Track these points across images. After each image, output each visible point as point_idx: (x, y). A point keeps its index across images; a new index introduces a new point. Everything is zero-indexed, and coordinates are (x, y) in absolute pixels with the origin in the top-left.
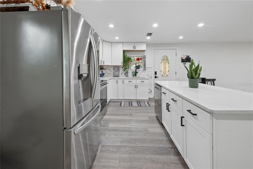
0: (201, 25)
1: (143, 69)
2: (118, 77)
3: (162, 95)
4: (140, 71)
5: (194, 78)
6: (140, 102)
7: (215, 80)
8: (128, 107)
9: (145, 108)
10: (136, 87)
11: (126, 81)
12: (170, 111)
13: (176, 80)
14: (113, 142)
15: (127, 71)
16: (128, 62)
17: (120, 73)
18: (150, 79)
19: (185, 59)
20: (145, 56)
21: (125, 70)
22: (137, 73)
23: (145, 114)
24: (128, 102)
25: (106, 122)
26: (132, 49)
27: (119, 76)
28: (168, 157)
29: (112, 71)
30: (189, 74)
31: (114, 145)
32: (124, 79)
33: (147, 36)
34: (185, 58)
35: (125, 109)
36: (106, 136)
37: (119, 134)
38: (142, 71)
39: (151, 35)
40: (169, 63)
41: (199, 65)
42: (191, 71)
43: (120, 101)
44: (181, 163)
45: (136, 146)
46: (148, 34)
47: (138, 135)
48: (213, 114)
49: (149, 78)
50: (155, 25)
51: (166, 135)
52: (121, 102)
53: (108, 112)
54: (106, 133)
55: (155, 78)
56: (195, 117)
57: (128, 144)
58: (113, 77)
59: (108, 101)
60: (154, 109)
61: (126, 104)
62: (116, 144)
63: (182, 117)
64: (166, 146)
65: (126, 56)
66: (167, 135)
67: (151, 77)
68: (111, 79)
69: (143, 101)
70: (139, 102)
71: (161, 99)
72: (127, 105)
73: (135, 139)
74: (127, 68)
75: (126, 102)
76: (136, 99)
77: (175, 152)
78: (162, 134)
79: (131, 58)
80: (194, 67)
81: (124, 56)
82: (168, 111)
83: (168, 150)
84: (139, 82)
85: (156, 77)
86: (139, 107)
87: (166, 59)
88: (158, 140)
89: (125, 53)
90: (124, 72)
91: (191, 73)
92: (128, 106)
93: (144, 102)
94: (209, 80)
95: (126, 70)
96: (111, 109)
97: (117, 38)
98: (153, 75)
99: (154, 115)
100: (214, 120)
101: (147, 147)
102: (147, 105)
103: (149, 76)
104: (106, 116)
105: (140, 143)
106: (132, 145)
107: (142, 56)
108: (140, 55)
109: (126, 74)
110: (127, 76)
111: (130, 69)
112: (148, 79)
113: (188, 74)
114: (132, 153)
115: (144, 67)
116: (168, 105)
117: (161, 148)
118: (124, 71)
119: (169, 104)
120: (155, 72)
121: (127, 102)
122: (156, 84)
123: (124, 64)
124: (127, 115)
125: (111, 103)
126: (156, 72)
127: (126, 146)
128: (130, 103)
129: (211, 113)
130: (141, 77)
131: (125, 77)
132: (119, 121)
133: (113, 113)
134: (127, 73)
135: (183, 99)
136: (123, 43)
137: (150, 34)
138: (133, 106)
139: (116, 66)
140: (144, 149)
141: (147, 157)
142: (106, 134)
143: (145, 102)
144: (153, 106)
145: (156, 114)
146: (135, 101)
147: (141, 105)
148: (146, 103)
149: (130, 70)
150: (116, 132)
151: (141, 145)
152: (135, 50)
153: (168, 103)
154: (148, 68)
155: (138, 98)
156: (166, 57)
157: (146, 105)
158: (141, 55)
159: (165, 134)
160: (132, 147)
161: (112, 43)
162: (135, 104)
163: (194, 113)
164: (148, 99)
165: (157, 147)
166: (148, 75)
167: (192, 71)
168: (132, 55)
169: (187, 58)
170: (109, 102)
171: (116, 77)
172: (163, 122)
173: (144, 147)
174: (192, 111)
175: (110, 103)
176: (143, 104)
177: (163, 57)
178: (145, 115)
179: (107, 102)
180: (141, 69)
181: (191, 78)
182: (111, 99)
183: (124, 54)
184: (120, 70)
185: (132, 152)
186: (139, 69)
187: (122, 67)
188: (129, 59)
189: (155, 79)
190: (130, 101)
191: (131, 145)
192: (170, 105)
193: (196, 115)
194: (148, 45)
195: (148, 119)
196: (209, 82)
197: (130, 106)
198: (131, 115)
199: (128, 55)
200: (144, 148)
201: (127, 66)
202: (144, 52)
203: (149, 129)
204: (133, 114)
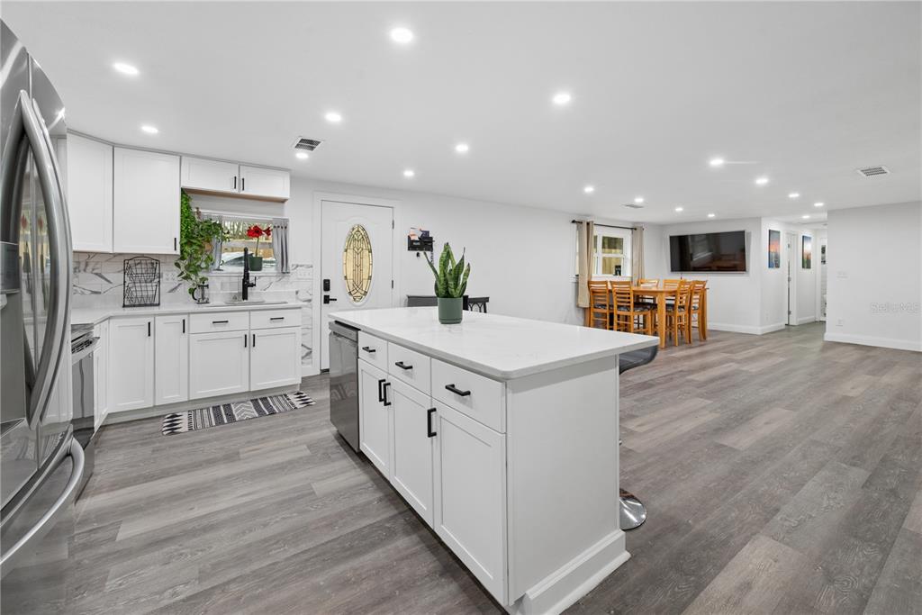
0: (462, 148)
1: (277, 269)
2: (151, 305)
3: (360, 356)
4: (264, 278)
5: (452, 297)
6: (266, 398)
7: (487, 300)
8: (213, 431)
9: (291, 417)
10: (249, 341)
11: (200, 323)
12: (390, 404)
13: (392, 307)
14: (156, 593)
15: (203, 280)
16: (208, 241)
17: (165, 287)
18: (306, 306)
19: (417, 241)
20: (287, 220)
21: (193, 277)
22: (253, 285)
23: (293, 439)
24: (208, 409)
25: (96, 525)
26: (227, 187)
27: (156, 302)
28: (389, 547)
29: (117, 278)
30: (439, 286)
31: (166, 602)
32: (189, 313)
33: (298, 146)
34: (417, 239)
35: (200, 442)
36: (110, 585)
37: (183, 551)
38: (273, 279)
39: (312, 148)
40: (370, 251)
41: (463, 259)
42: (445, 276)
43: (169, 412)
44: (428, 547)
45: (273, 564)
46: (302, 141)
47: (277, 522)
48: (508, 382)
49: (300, 303)
50: (333, 117)
51: (375, 486)
52: (174, 416)
53: (99, 478)
54: (108, 572)
55: (325, 303)
56: (466, 400)
57: (233, 574)
58: (124, 306)
59: (97, 424)
60: (329, 410)
61: (199, 421)
62: (175, 594)
63: (430, 412)
64: (379, 519)
65: (198, 213)
66: (381, 481)
67: (310, 301)
68: (109, 318)
69: (281, 392)
70: (264, 399)
71: (355, 371)
72: (207, 424)
73: (265, 540)
74: (203, 265)
75: (198, 412)
76: (247, 390)
77: (409, 524)
78: (363, 487)
79: (220, 225)
80: (450, 266)
81: (187, 216)
82: (386, 404)
83: (386, 527)
84: (260, 320)
85: (327, 300)
86: (264, 418)
87: (359, 239)
88: (353, 508)
89: (190, 203)
90: (188, 285)
91: (446, 281)
92: (211, 425)
93: (286, 395)
94: (476, 301)
95: (197, 275)
96: (120, 458)
97: (150, 130)
98: (318, 294)
99: (329, 431)
100: (509, 395)
101: (315, 548)
102: (298, 404)
103: (300, 297)
104: (93, 495)
105: (286, 548)
106: (255, 566)
107: (270, 222)
108: (261, 217)
109: (199, 292)
110: (203, 300)
111: (218, 270)
112: (300, 308)
113: (436, 285)
114: (259, 597)
115: (280, 265)
116: (383, 386)
117: (366, 531)
118: (187, 278)
119: (387, 382)
120: (325, 281)
121: (205, 412)
122: (336, 322)
123: (187, 249)
124: (211, 462)
125: (112, 432)
126: (329, 281)
127: (228, 583)
128: (222, 411)
129: (503, 379)
130: (267, 301)
131: (193, 307)
132: (174, 498)
133: (134, 475)
134: (203, 286)
135: (432, 356)
136: (180, 155)
137: (309, 144)
138: (237, 419)
139: (143, 256)
140: (307, 560)
141: (321, 580)
142: (109, 578)
143: (290, 396)
144: (319, 402)
145: (335, 429)
146: (243, 399)
147: (274, 407)
148: (293, 398)
149: (215, 273)
150: (166, 550)
151: (293, 551)
152: (242, 193)
153: (384, 380)
154: (297, 266)
155: (258, 385)
156: (363, 229)
157: (292, 404)
158: (270, 218)
159: (372, 483)
160: (255, 574)
161: (114, 145)
162: (244, 411)
163: (464, 390)
164: (300, 382)
165: (352, 533)
166: (297, 293)
167: (448, 276)
168: (225, 214)
169: (424, 238)
170: (103, 427)
171: (140, 305)
172: (366, 447)
173: (303, 552)
174: (457, 387)
175: (110, 434)
176: (280, 403)
177: (353, 229)
178: (295, 442)
179: (93, 428)
180: (269, 269)
181: (444, 297)
182: (110, 415)
183: (189, 208)
184: (165, 276)
185: (260, 590)
186: (259, 269)
187: (174, 260)
188: (214, 229)
189: (326, 305)
190: (221, 403)
191: (247, 570)
192: (389, 384)
193: (468, 393)
194: (299, 180)
195: (308, 452)
196: (475, 307)
197: (222, 422)
198: (231, 457)
199: (208, 211)
200: (305, 557)
201: (204, 257)
202: (281, 204)
203: (315, 486)
204: (241, 451)
